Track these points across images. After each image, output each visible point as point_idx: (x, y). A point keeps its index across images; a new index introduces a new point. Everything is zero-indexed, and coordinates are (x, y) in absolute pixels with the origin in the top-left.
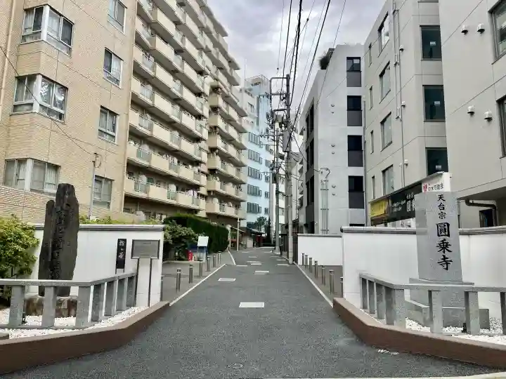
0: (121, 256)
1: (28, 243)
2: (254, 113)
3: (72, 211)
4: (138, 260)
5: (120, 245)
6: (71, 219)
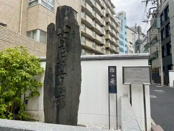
0: (112, 82)
1: (35, 71)
2: (120, 26)
3: (73, 33)
4: (130, 85)
5: (111, 71)
6: (73, 42)
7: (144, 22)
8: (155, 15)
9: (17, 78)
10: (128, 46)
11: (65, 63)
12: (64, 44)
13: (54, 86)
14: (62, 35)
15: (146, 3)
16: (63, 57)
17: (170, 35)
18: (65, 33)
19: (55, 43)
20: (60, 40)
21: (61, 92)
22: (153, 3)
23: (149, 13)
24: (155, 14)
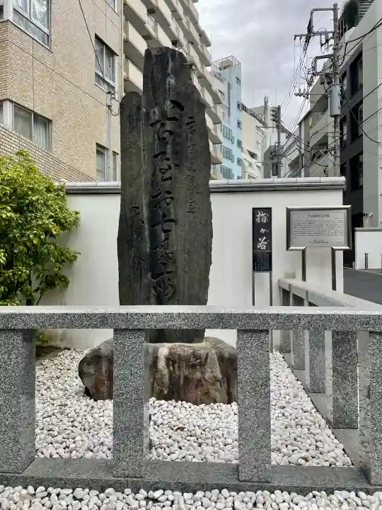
0: (262, 245)
2: (225, 102)
3: (190, 120)
4: (304, 252)
5: (258, 220)
6: (189, 144)
7: (300, 95)
8: (327, 79)
9: (35, 235)
10: (245, 162)
11: (171, 195)
12: (169, 149)
13: (148, 250)
14: (163, 125)
15: (306, 42)
16: (167, 179)
17: (362, 135)
18: (170, 119)
19: (146, 143)
20: (156, 136)
21: (164, 264)
22: (324, 41)
23: (312, 72)
24: (327, 75)
